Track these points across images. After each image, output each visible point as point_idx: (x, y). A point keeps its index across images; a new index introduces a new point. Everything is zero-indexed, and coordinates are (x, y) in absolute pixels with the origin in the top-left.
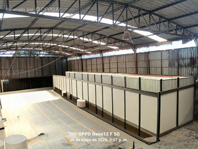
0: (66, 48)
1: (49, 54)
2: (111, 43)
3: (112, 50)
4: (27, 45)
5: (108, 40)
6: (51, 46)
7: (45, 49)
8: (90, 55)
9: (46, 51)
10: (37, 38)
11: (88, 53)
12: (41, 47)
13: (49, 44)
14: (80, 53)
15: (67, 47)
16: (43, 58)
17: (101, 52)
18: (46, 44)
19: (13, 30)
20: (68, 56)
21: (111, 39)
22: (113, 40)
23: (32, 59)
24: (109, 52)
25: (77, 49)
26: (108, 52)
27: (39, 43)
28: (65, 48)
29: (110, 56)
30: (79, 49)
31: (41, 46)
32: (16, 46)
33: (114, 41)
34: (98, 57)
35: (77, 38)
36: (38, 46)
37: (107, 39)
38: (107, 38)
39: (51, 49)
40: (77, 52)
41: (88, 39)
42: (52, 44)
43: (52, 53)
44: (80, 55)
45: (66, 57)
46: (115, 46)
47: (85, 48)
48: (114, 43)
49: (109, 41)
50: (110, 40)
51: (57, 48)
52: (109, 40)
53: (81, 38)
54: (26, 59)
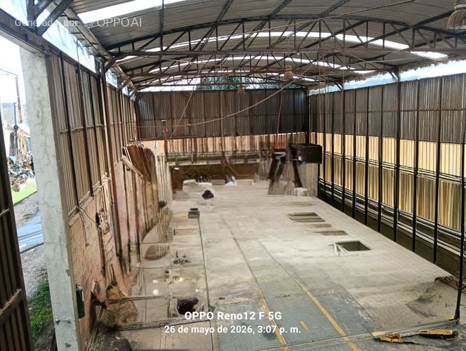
0: (305, 64)
1: (266, 83)
2: (425, 44)
3: (426, 62)
4: (219, 62)
5: (414, 36)
6: (269, 63)
7: (256, 69)
8: (364, 79)
9: (258, 75)
10: (238, 46)
11: (361, 75)
12: (248, 66)
13: (265, 58)
14: (339, 74)
15: (307, 61)
16: (253, 92)
17: (396, 69)
18: (259, 58)
19: (187, 30)
20: (311, 85)
21: (421, 31)
22: (429, 35)
23: (230, 95)
24: (419, 69)
25: (332, 65)
26: (415, 70)
27: (242, 58)
28: (303, 65)
29: (421, 79)
30: (336, 66)
31: (248, 64)
32: (196, 67)
33: (432, 38)
34: (388, 84)
35: (331, 36)
36: (242, 65)
37: (412, 33)
38: (411, 30)
39: (270, 69)
40: (332, 74)
41: (358, 37)
42: (271, 58)
43: (274, 78)
44: (339, 80)
45: (304, 88)
46: (434, 51)
47: (352, 61)
48: (432, 42)
49: (418, 37)
50: (421, 34)
51: (283, 66)
52: (416, 33)
53: (340, 37)
54: (219, 94)
